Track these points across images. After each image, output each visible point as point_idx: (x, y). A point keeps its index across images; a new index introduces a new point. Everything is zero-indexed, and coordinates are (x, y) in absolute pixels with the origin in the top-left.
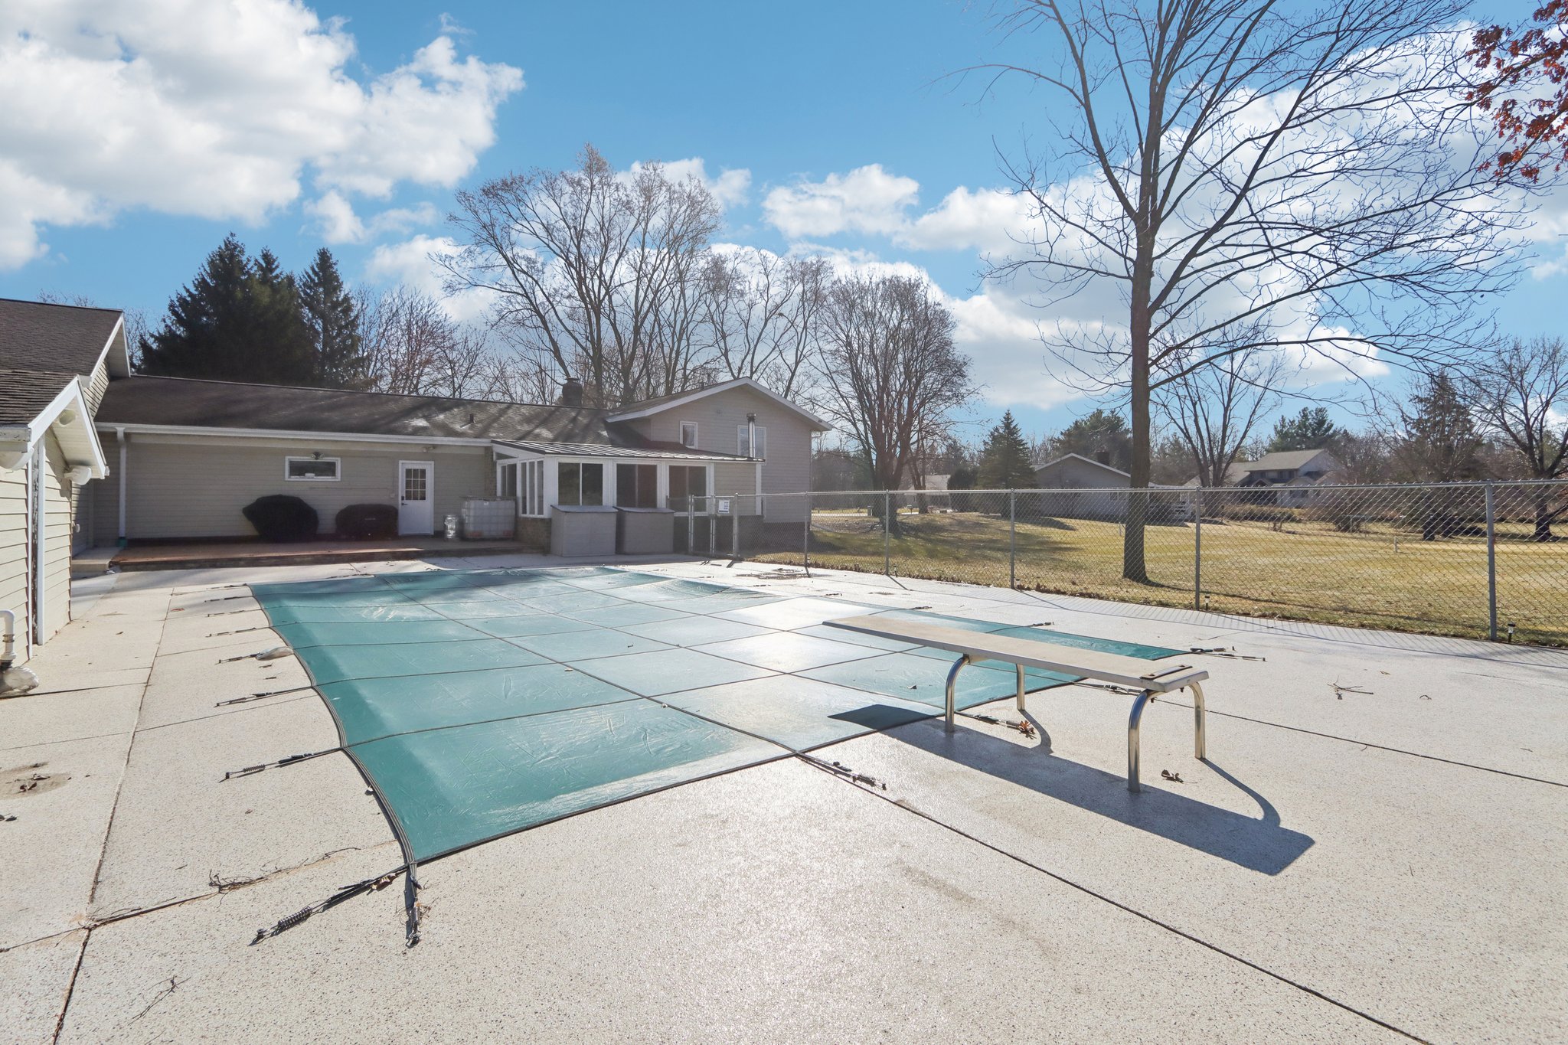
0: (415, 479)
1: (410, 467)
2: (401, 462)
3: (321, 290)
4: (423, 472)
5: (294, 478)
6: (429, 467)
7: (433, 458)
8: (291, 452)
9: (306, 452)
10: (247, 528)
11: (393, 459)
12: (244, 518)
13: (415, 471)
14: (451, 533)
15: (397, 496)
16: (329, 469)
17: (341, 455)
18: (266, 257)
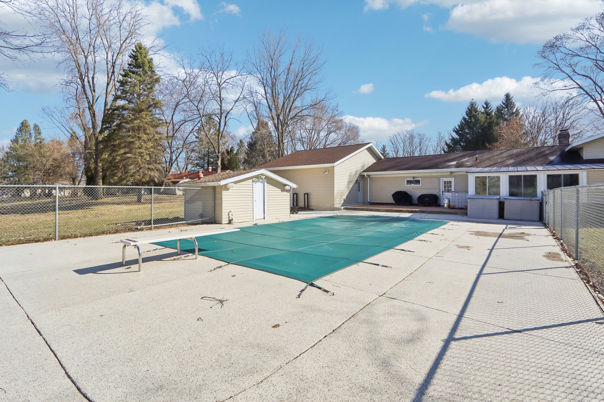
0: (448, 184)
1: (445, 180)
2: (441, 179)
3: (506, 110)
4: (451, 182)
5: (408, 185)
6: (452, 180)
7: (454, 177)
8: (407, 177)
9: (410, 177)
10: (392, 201)
11: (439, 178)
12: (392, 198)
13: (448, 182)
14: (446, 205)
15: (440, 191)
16: (418, 182)
17: (422, 177)
18: (486, 103)
